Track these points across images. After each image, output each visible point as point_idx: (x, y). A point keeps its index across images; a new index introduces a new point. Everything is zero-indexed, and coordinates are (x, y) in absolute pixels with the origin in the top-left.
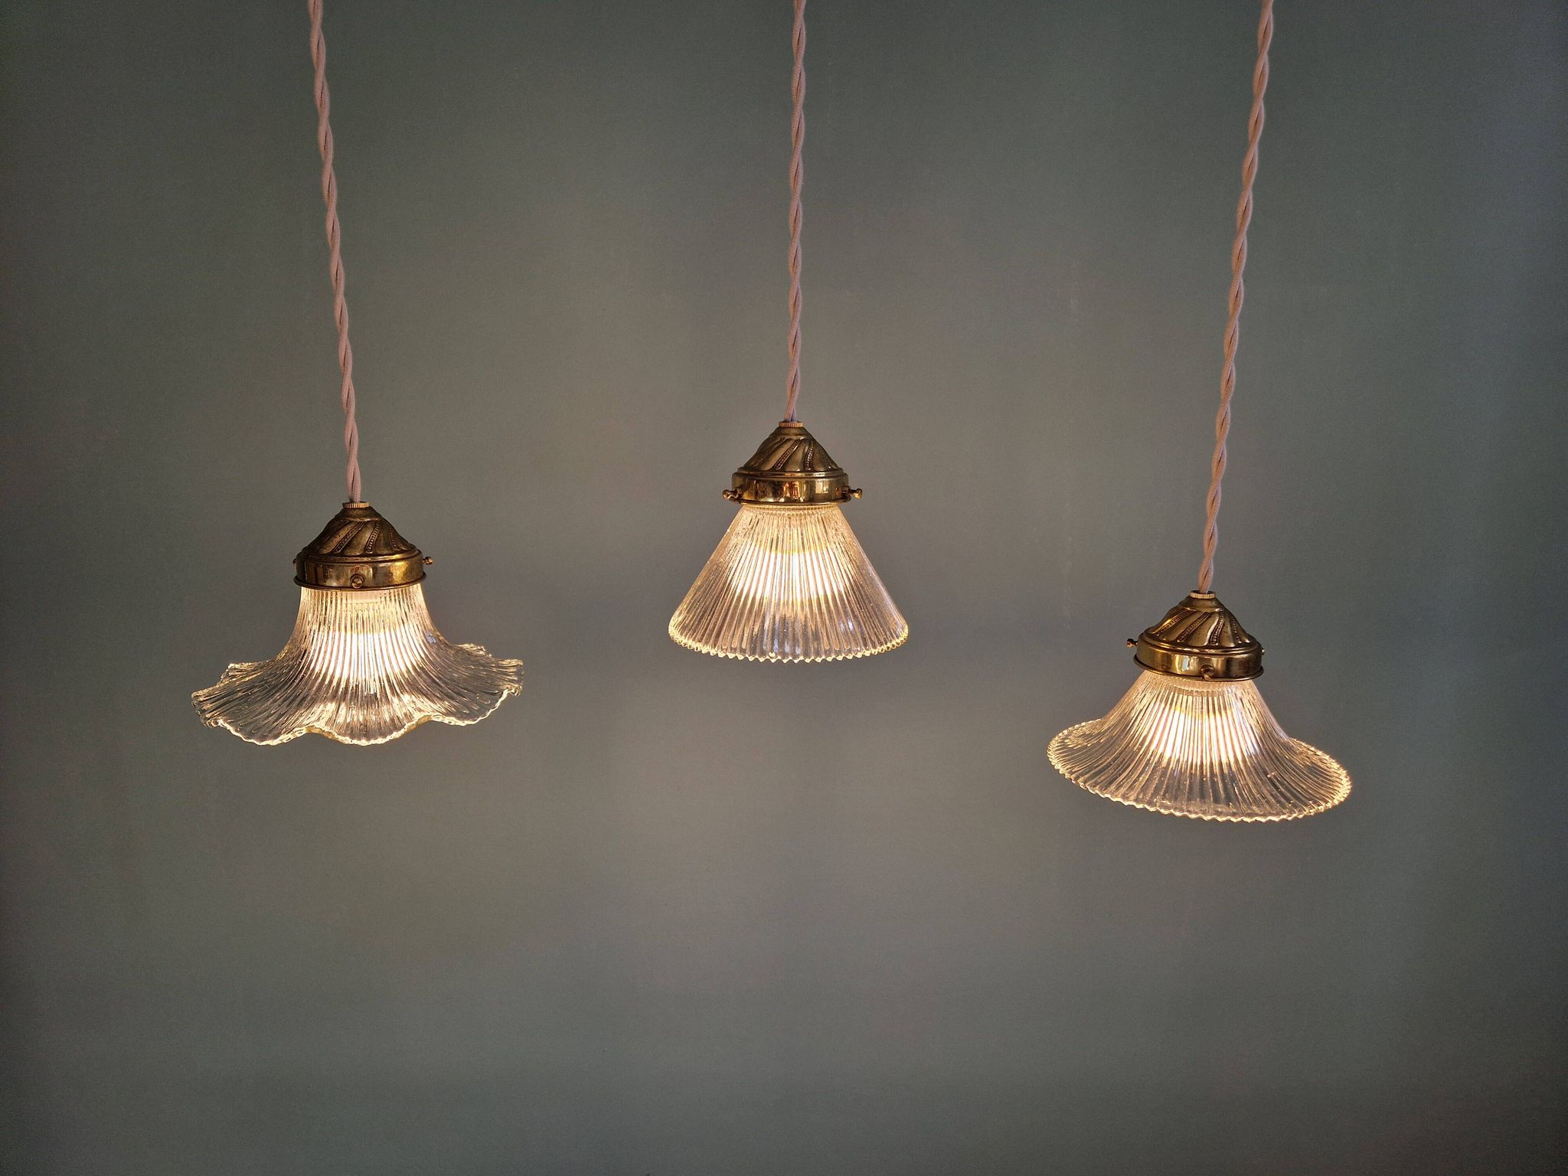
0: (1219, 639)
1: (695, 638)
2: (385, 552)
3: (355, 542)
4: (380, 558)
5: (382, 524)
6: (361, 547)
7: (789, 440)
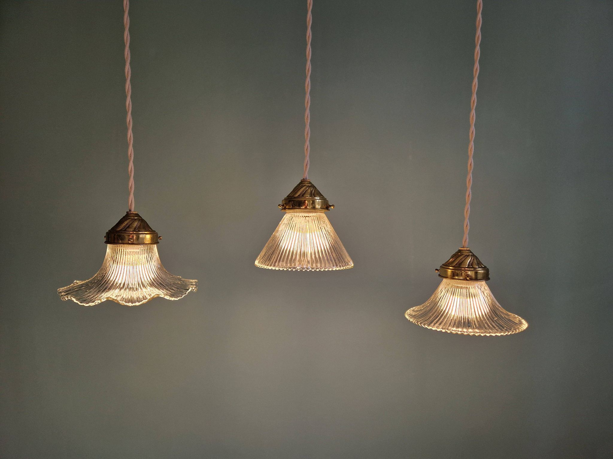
0: (472, 265)
1: (266, 264)
2: (143, 230)
3: (131, 226)
4: (141, 232)
5: (142, 220)
6: (133, 228)
7: (305, 186)
